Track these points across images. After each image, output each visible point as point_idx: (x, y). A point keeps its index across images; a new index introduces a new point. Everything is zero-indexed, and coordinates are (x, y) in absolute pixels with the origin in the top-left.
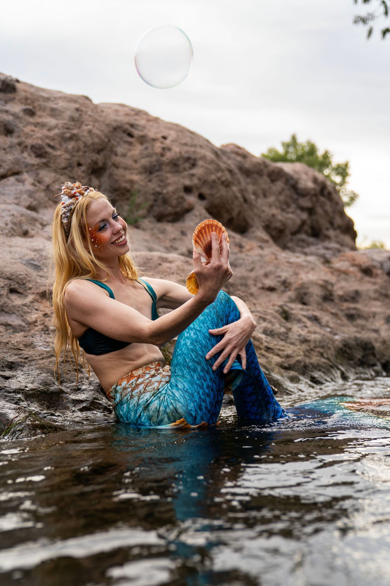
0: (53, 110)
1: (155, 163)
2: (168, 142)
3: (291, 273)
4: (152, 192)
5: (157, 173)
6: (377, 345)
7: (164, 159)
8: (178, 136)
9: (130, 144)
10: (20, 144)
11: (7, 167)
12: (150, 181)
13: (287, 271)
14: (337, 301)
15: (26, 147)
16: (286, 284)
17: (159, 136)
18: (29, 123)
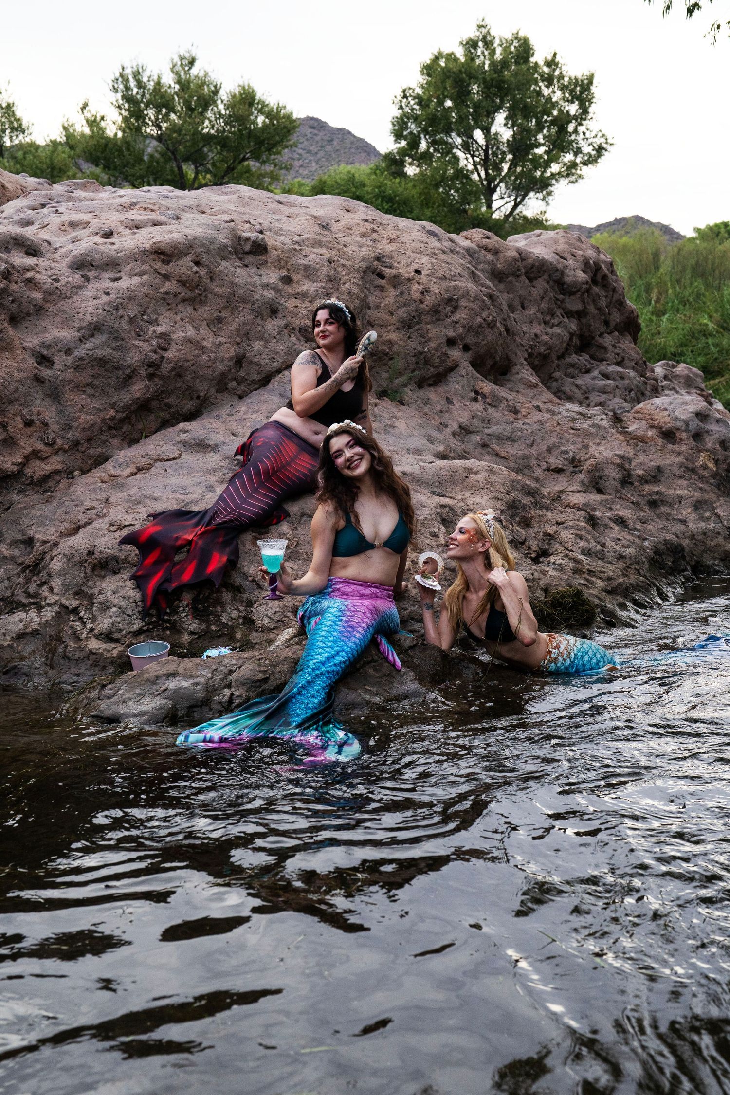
0: (307, 268)
1: (413, 314)
2: (423, 278)
3: (580, 446)
4: (412, 353)
5: (417, 327)
6: (686, 543)
7: (423, 306)
8: (432, 264)
9: (382, 288)
10: (286, 326)
11: (281, 361)
12: (409, 337)
13: (574, 443)
14: (636, 484)
15: (293, 329)
16: (575, 463)
17: (412, 269)
18: (290, 296)
